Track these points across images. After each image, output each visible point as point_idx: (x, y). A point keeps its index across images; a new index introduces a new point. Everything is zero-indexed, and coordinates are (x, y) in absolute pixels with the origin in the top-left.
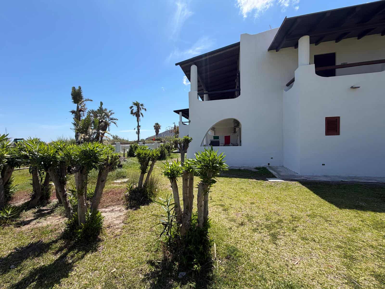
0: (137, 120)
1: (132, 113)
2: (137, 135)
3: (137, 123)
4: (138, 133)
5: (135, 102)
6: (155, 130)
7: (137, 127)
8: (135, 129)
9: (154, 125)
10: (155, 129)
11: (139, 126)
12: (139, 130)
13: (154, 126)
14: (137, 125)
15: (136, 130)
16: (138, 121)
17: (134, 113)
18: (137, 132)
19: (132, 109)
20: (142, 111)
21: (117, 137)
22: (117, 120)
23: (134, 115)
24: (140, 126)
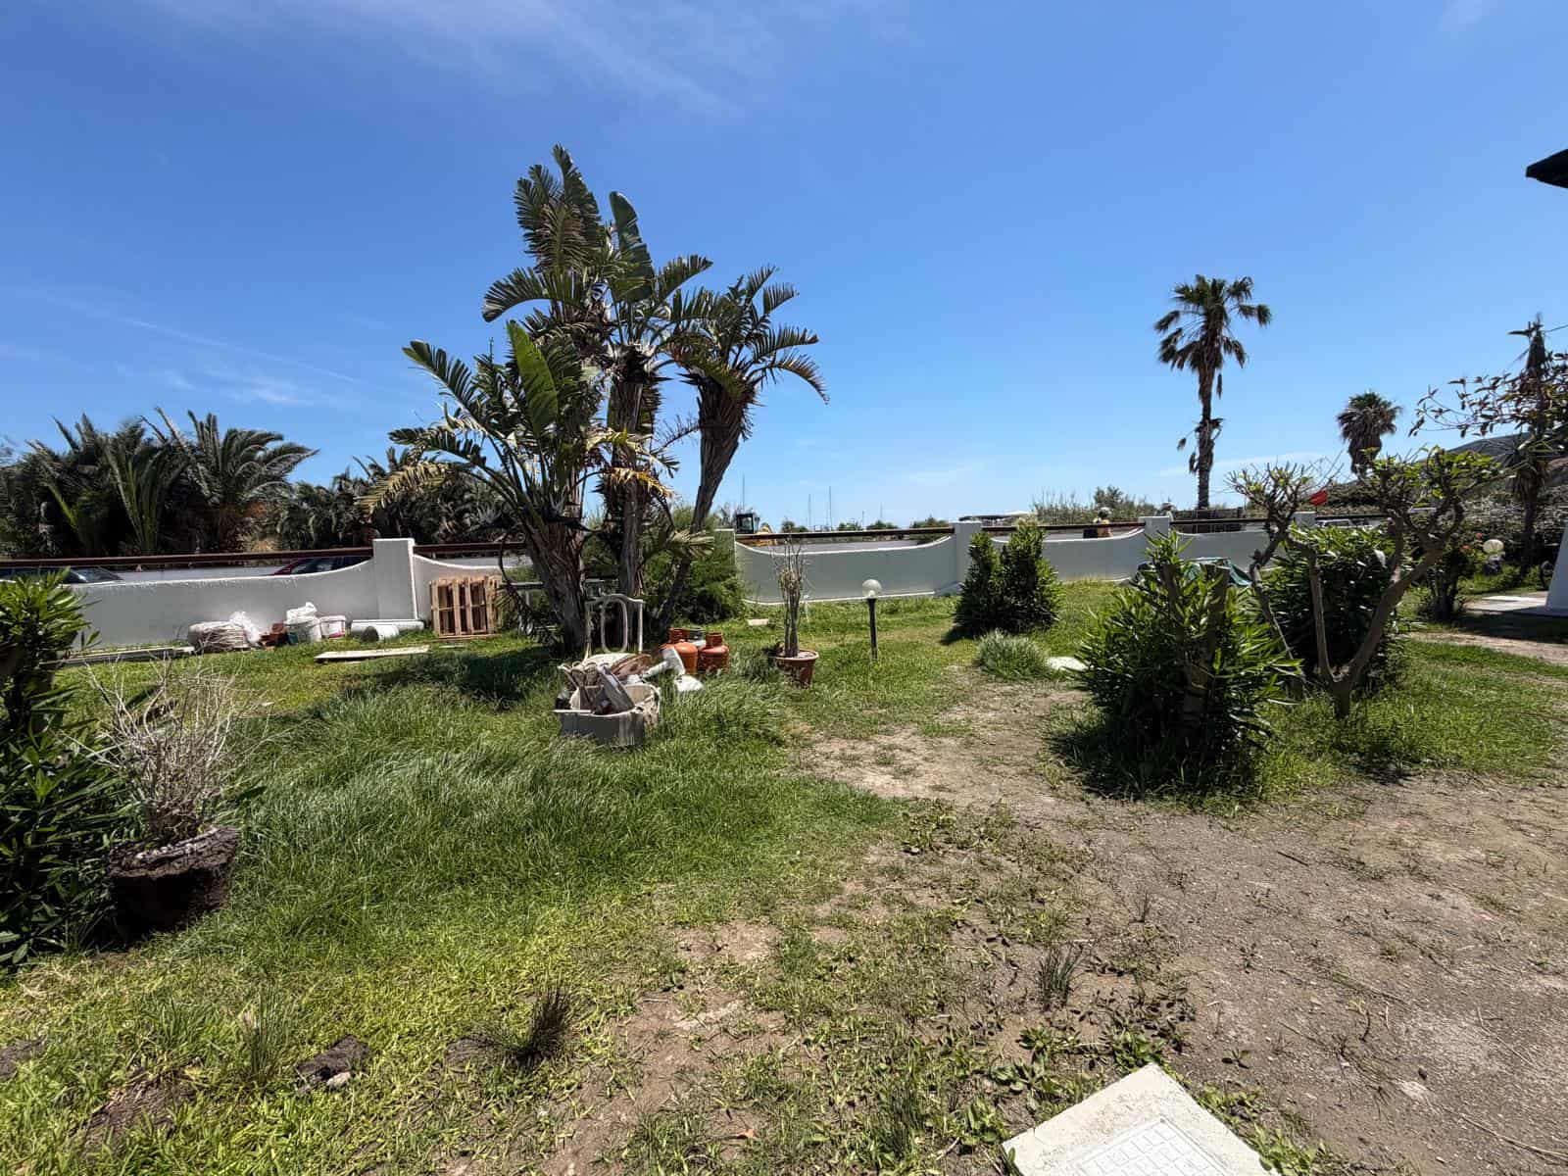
0: (1197, 387)
1: (1169, 353)
2: (1195, 480)
3: (1201, 406)
4: (1202, 465)
5: (1193, 284)
6: (1348, 443)
7: (1198, 430)
8: (1183, 442)
9: (1342, 406)
10: (1346, 434)
11: (1208, 425)
12: (1206, 446)
13: (1344, 418)
14: (1201, 418)
15: (1193, 446)
16: (1205, 396)
17: (1184, 352)
18: (1192, 461)
19: (1172, 329)
20: (1237, 327)
21: (1114, 494)
22: (814, 340)
23: (1181, 366)
24: (1216, 423)
